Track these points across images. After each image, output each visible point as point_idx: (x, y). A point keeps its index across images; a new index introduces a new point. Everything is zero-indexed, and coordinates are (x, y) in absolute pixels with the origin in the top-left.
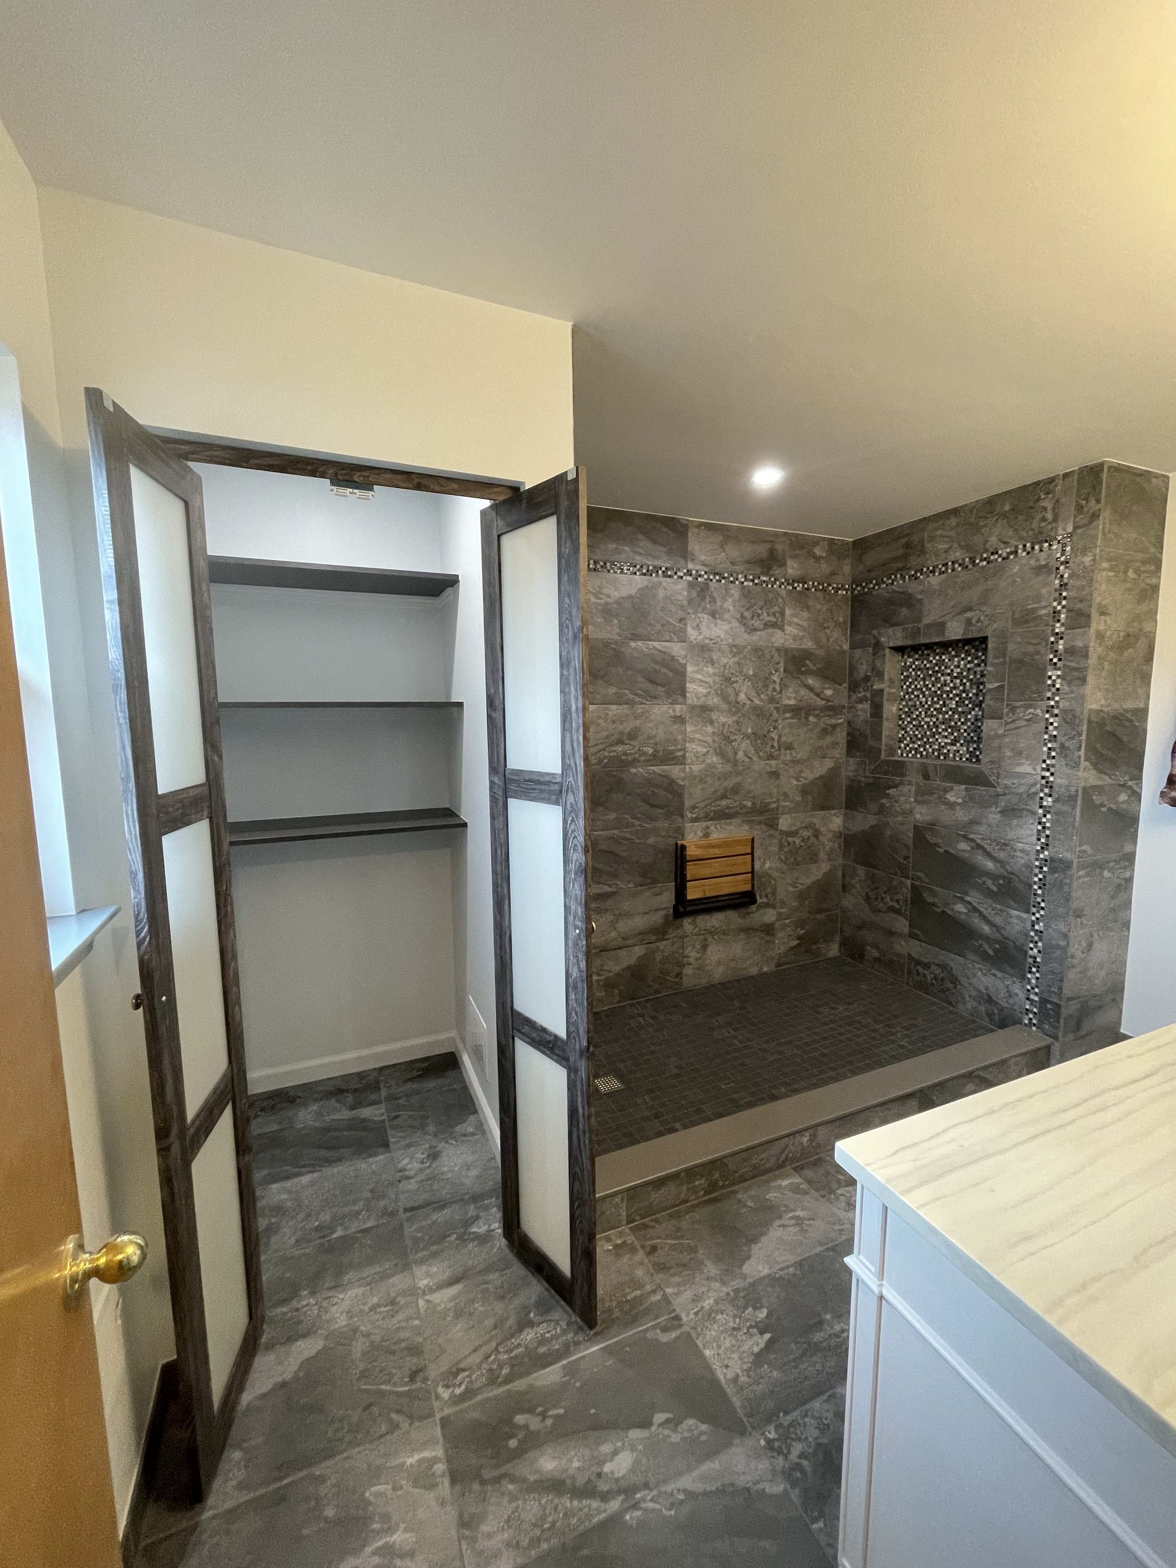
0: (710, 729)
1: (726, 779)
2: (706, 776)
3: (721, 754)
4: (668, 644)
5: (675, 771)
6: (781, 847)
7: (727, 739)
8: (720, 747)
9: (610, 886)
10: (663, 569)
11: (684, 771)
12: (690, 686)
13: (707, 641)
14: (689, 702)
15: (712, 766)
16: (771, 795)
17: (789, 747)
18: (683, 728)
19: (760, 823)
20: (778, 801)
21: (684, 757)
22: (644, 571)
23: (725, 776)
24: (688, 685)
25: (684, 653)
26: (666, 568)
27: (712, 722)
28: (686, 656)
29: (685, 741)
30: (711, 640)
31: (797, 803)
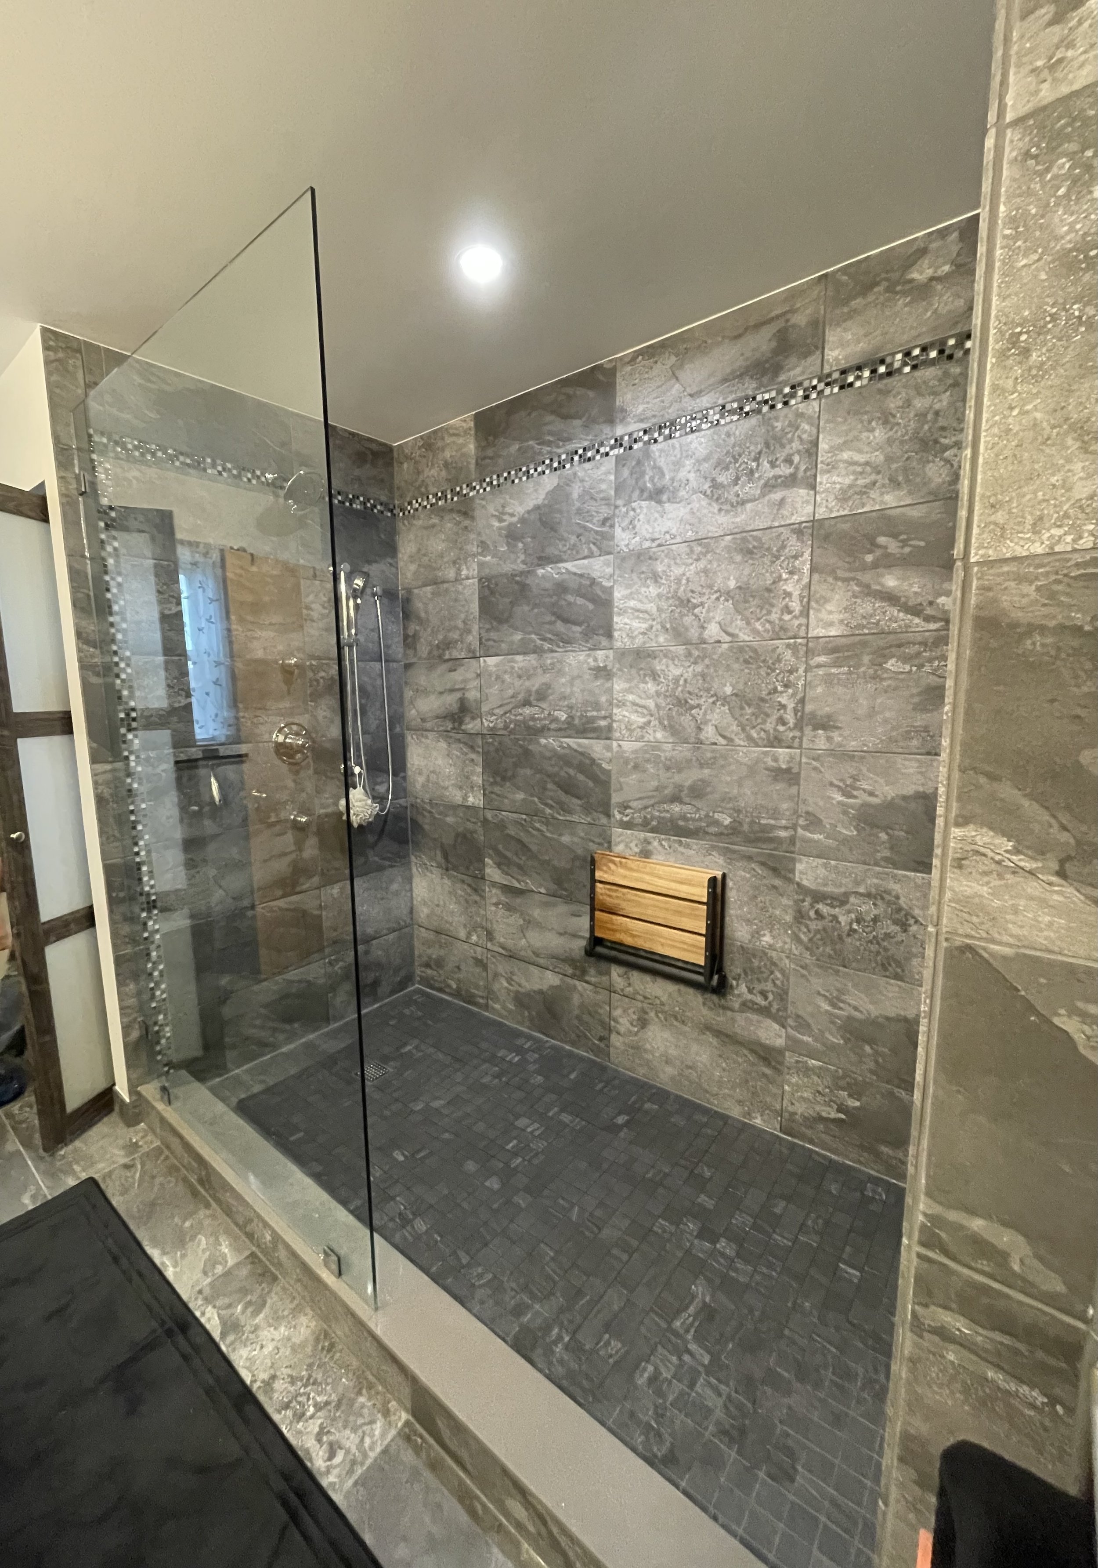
0: (651, 687)
1: (679, 771)
2: (648, 761)
3: (673, 729)
4: (586, 561)
5: (596, 748)
6: (800, 917)
7: (682, 704)
8: (670, 718)
9: (518, 881)
10: (580, 451)
11: (609, 748)
12: (619, 621)
13: (647, 544)
14: (618, 644)
15: (656, 746)
16: (775, 813)
17: (825, 724)
18: (608, 685)
19: (750, 858)
20: (794, 827)
21: (610, 728)
22: (555, 465)
23: (679, 767)
24: (616, 619)
25: (609, 570)
26: (585, 449)
27: (654, 676)
28: (612, 576)
29: (611, 704)
30: (653, 540)
31: (845, 841)
